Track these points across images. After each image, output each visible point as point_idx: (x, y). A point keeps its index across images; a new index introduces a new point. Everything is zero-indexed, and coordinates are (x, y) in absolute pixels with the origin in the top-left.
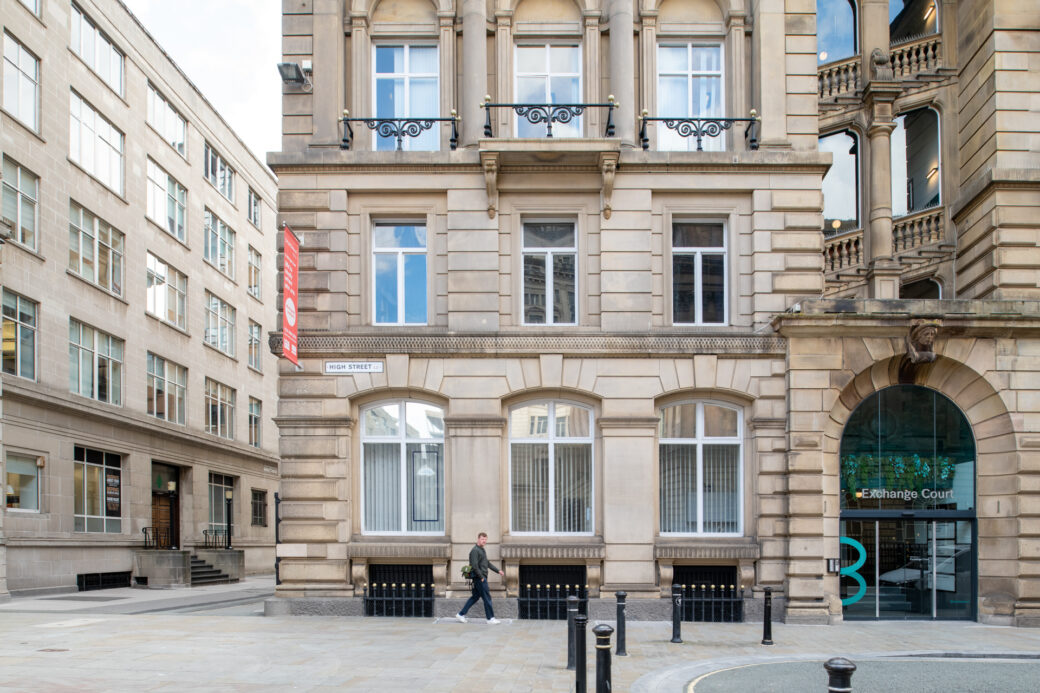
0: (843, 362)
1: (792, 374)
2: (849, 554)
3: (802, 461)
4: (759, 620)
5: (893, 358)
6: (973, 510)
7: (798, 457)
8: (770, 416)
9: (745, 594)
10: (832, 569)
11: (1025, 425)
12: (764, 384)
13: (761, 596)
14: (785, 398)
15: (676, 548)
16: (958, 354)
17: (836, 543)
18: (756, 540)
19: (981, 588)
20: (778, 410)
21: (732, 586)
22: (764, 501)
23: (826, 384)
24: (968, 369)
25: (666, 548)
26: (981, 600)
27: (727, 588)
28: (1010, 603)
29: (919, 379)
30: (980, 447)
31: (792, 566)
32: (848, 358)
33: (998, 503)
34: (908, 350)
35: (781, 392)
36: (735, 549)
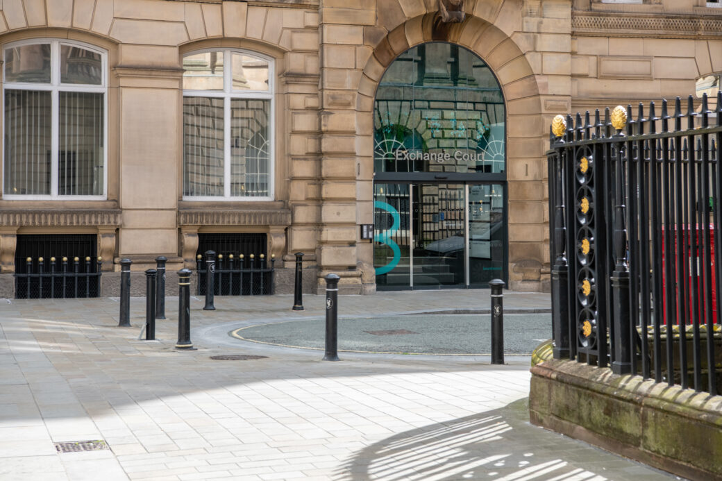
0: (377, 18)
1: (326, 28)
2: (383, 221)
3: (334, 121)
4: (290, 292)
5: (426, 15)
6: (504, 173)
7: (333, 115)
8: (303, 72)
9: (275, 264)
10: (365, 236)
11: (549, 87)
12: (296, 36)
13: (291, 265)
14: (319, 53)
15: (202, 214)
16: (487, 14)
17: (369, 207)
18: (286, 206)
19: (512, 254)
20: (312, 66)
21: (262, 256)
22: (296, 163)
23: (359, 41)
24: (497, 29)
25: (191, 214)
26: (511, 266)
27: (257, 257)
28: (536, 269)
29: (452, 36)
30: (511, 108)
31: (324, 233)
32: (382, 14)
33: (527, 165)
34: (439, 8)
35: (314, 47)
36: (265, 214)
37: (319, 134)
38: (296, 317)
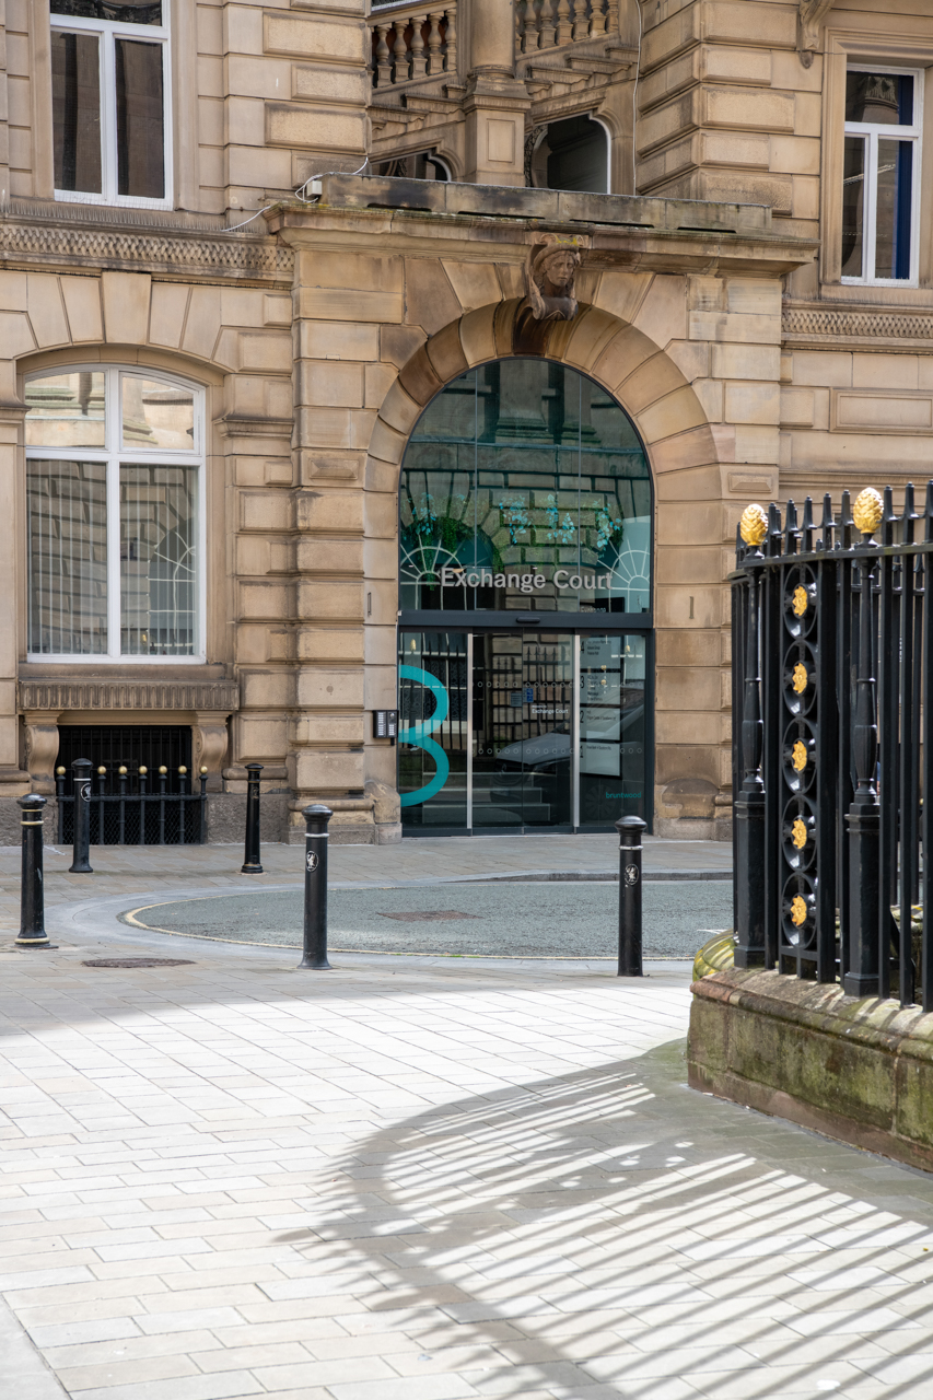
0: (405, 309)
1: (306, 327)
2: (415, 703)
3: (325, 509)
4: (237, 839)
5: (501, 304)
6: (648, 613)
7: (319, 499)
8: (260, 413)
9: (208, 785)
10: (381, 732)
11: (737, 449)
12: (248, 343)
13: (239, 787)
14: (292, 374)
15: (65, 689)
16: (620, 304)
17: (389, 678)
18: (229, 673)
19: (661, 769)
20: (277, 402)
21: (183, 769)
22: (247, 590)
23: (371, 352)
24: (639, 333)
25: (44, 689)
26: (659, 791)
27: (173, 772)
28: (706, 797)
29: (551, 346)
30: (663, 488)
31: (303, 725)
32: (417, 301)
33: (692, 598)
34: (528, 292)
35: (283, 364)
36: (189, 689)
37: (292, 535)
38: (249, 885)
